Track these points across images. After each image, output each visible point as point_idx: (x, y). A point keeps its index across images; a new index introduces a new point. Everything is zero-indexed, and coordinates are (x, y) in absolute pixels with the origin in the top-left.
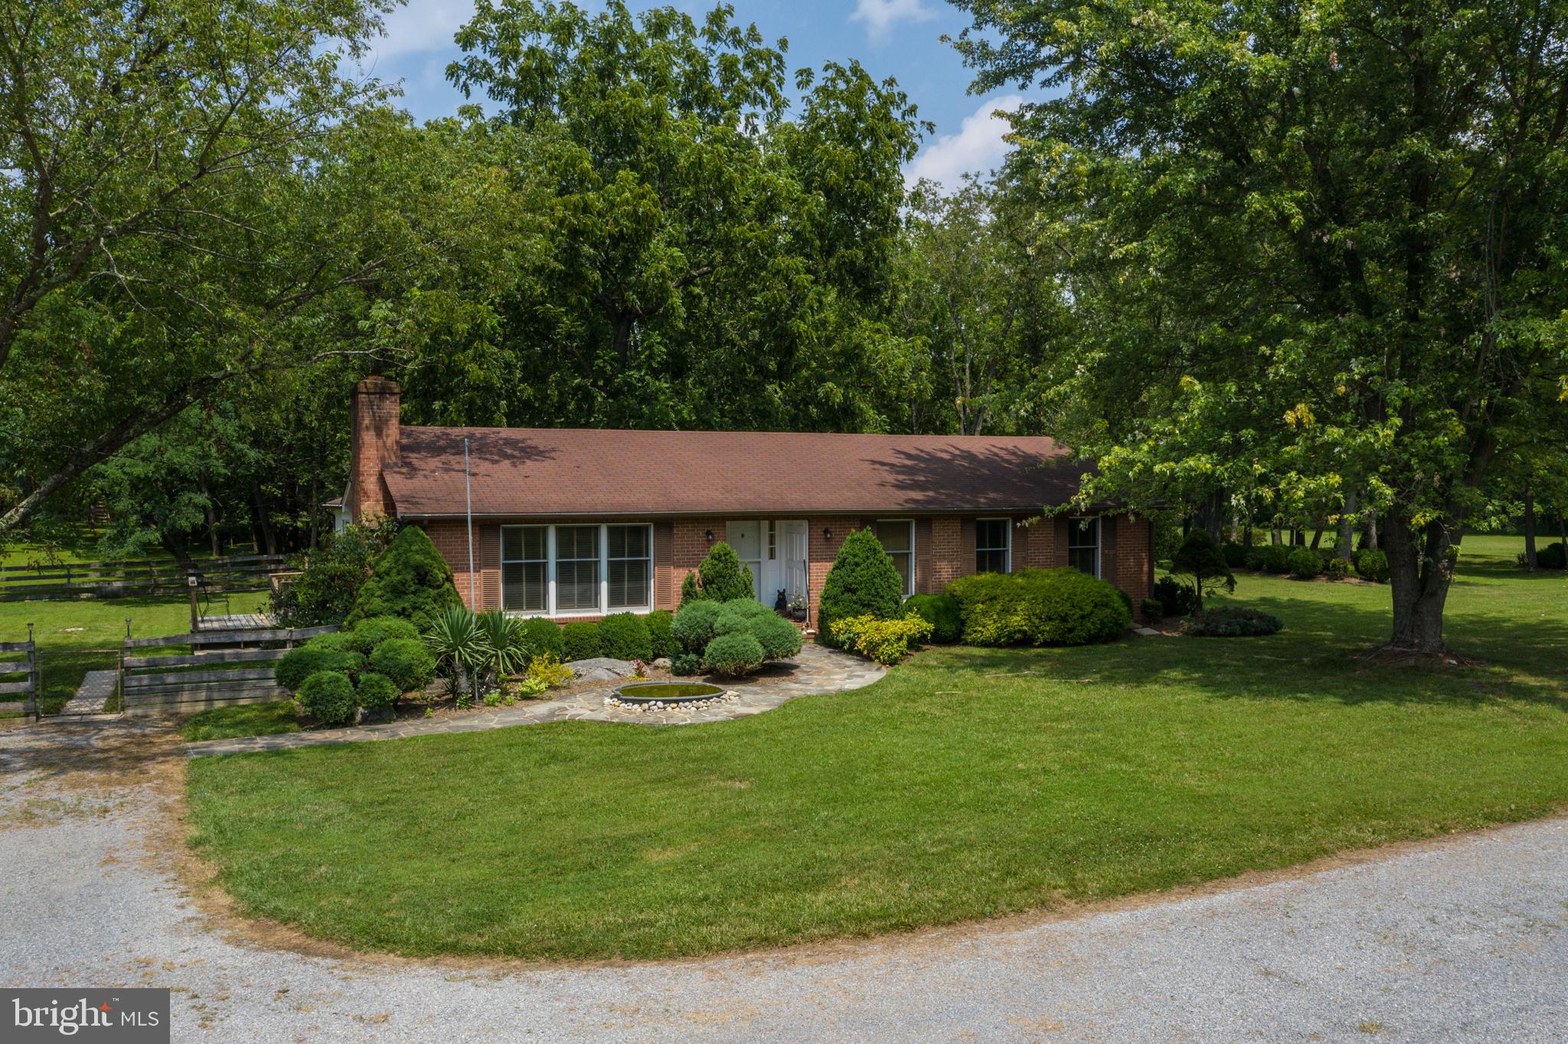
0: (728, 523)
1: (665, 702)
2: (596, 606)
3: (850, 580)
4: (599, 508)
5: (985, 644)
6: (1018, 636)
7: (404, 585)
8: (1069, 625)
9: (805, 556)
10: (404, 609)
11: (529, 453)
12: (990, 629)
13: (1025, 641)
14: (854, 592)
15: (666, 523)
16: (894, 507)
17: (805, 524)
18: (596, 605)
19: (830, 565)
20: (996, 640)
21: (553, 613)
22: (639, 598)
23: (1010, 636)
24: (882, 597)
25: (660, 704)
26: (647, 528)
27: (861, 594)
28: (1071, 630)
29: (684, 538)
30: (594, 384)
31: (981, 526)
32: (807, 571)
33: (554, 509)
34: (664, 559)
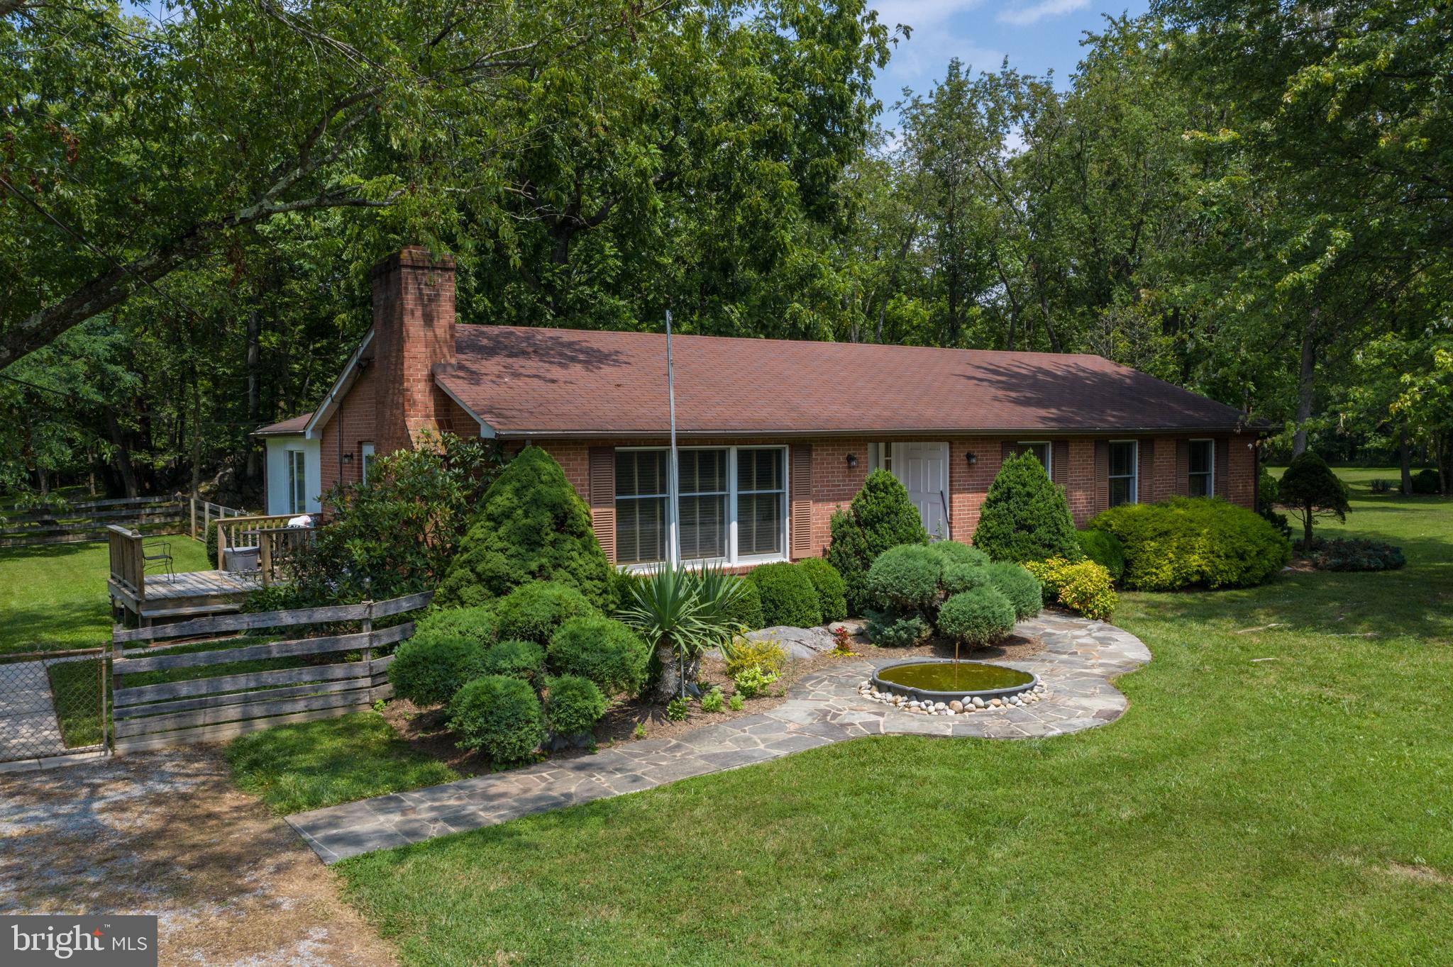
0: (868, 445)
1: (986, 697)
2: (722, 554)
3: (1024, 514)
5: (1158, 589)
6: (1195, 578)
7: (538, 532)
8: (1249, 563)
9: (943, 485)
10: (541, 568)
11: (595, 359)
12: (1166, 573)
13: (1202, 584)
14: (1030, 529)
15: (804, 444)
17: (944, 448)
18: (722, 552)
19: (982, 498)
20: (1171, 584)
22: (768, 542)
23: (1186, 579)
24: (1063, 535)
25: (978, 700)
27: (1041, 531)
28: (1248, 569)
30: (542, 300)
31: (1113, 449)
32: (948, 505)
34: (803, 492)
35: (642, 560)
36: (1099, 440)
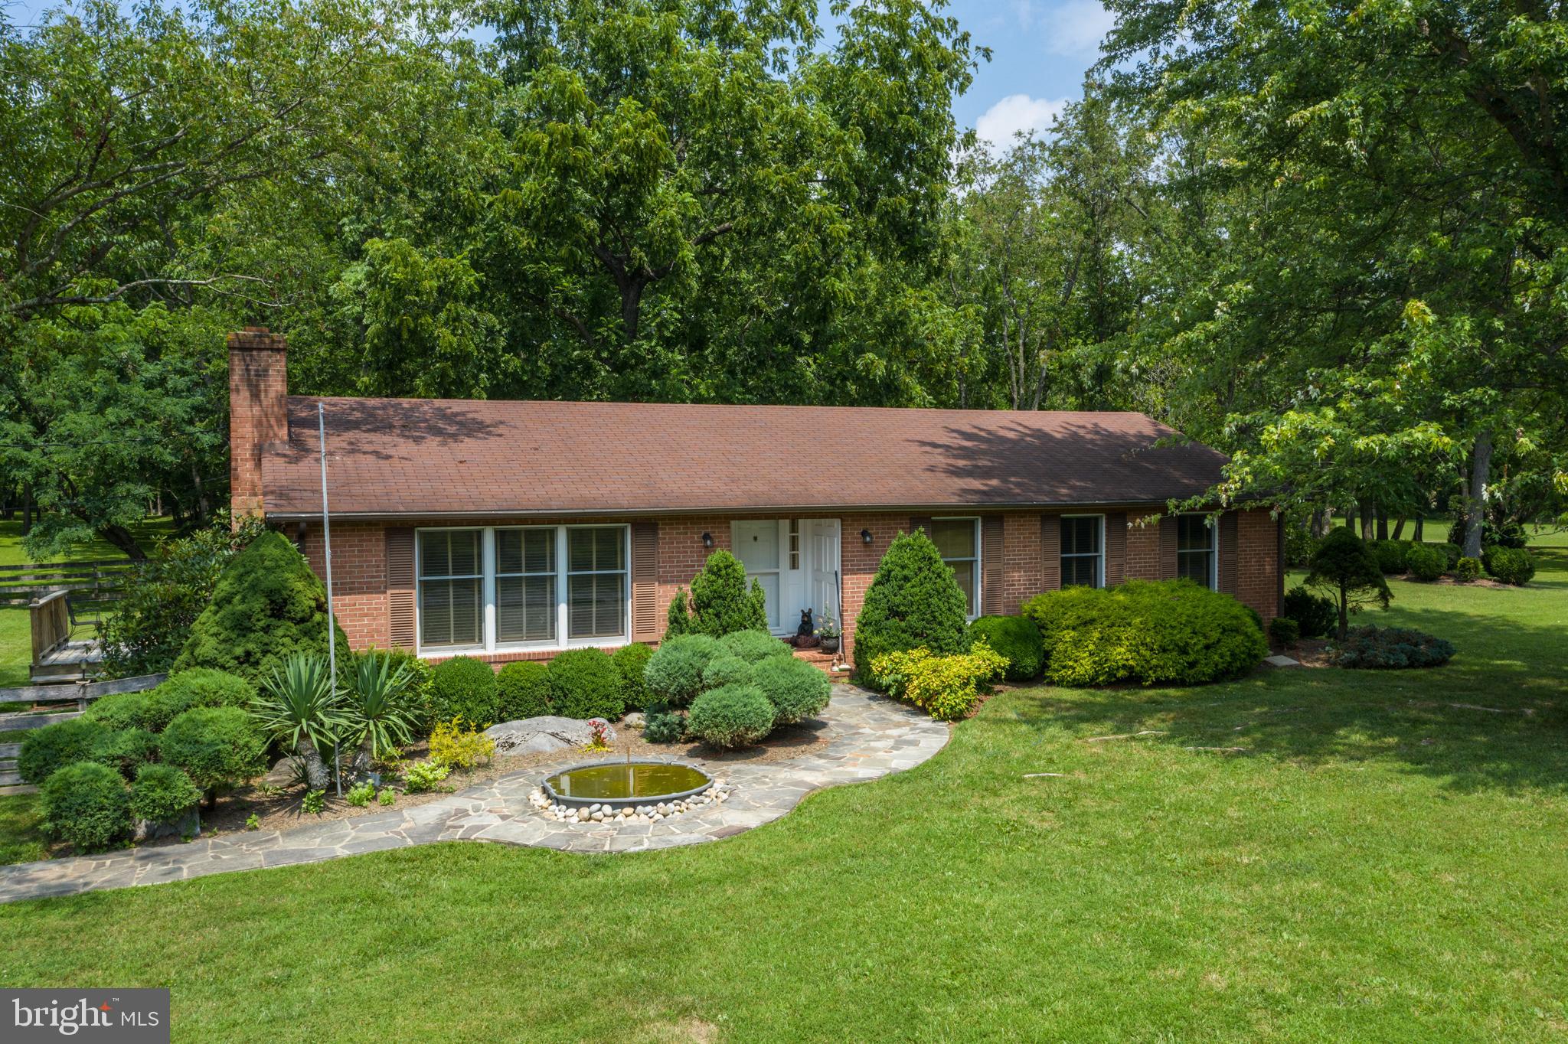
0: (733, 523)
1: (614, 806)
2: (553, 636)
3: (898, 600)
4: (554, 504)
5: (1077, 684)
6: (1121, 673)
7: (249, 618)
8: (1191, 658)
9: (838, 567)
10: (248, 654)
12: (1084, 667)
13: (1132, 680)
14: (902, 616)
15: (647, 524)
16: (954, 501)
17: (837, 523)
19: (870, 579)
20: (1092, 679)
21: (491, 647)
22: (611, 624)
23: (1111, 673)
24: (940, 624)
25: (607, 809)
26: (623, 531)
27: (912, 619)
28: (1192, 665)
29: (672, 545)
30: (597, 356)
31: (1066, 525)
32: (840, 586)
33: (489, 506)
34: (647, 572)
35: (457, 641)
36: (1047, 515)
